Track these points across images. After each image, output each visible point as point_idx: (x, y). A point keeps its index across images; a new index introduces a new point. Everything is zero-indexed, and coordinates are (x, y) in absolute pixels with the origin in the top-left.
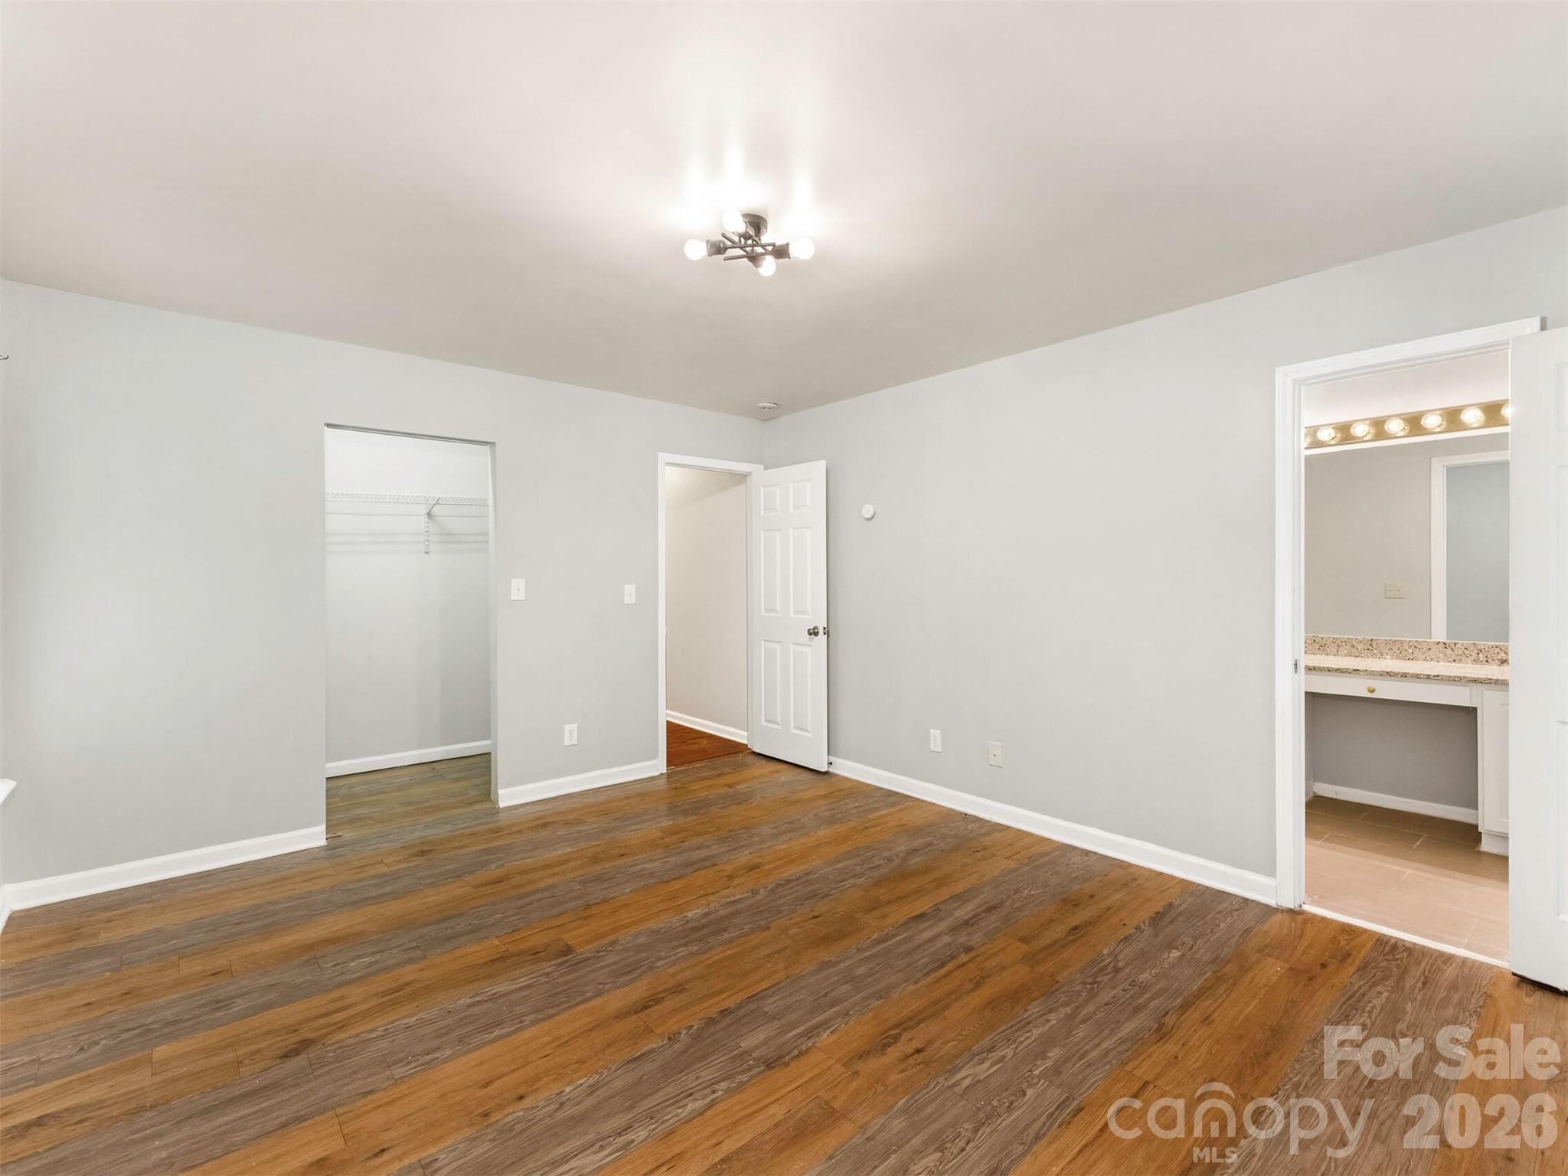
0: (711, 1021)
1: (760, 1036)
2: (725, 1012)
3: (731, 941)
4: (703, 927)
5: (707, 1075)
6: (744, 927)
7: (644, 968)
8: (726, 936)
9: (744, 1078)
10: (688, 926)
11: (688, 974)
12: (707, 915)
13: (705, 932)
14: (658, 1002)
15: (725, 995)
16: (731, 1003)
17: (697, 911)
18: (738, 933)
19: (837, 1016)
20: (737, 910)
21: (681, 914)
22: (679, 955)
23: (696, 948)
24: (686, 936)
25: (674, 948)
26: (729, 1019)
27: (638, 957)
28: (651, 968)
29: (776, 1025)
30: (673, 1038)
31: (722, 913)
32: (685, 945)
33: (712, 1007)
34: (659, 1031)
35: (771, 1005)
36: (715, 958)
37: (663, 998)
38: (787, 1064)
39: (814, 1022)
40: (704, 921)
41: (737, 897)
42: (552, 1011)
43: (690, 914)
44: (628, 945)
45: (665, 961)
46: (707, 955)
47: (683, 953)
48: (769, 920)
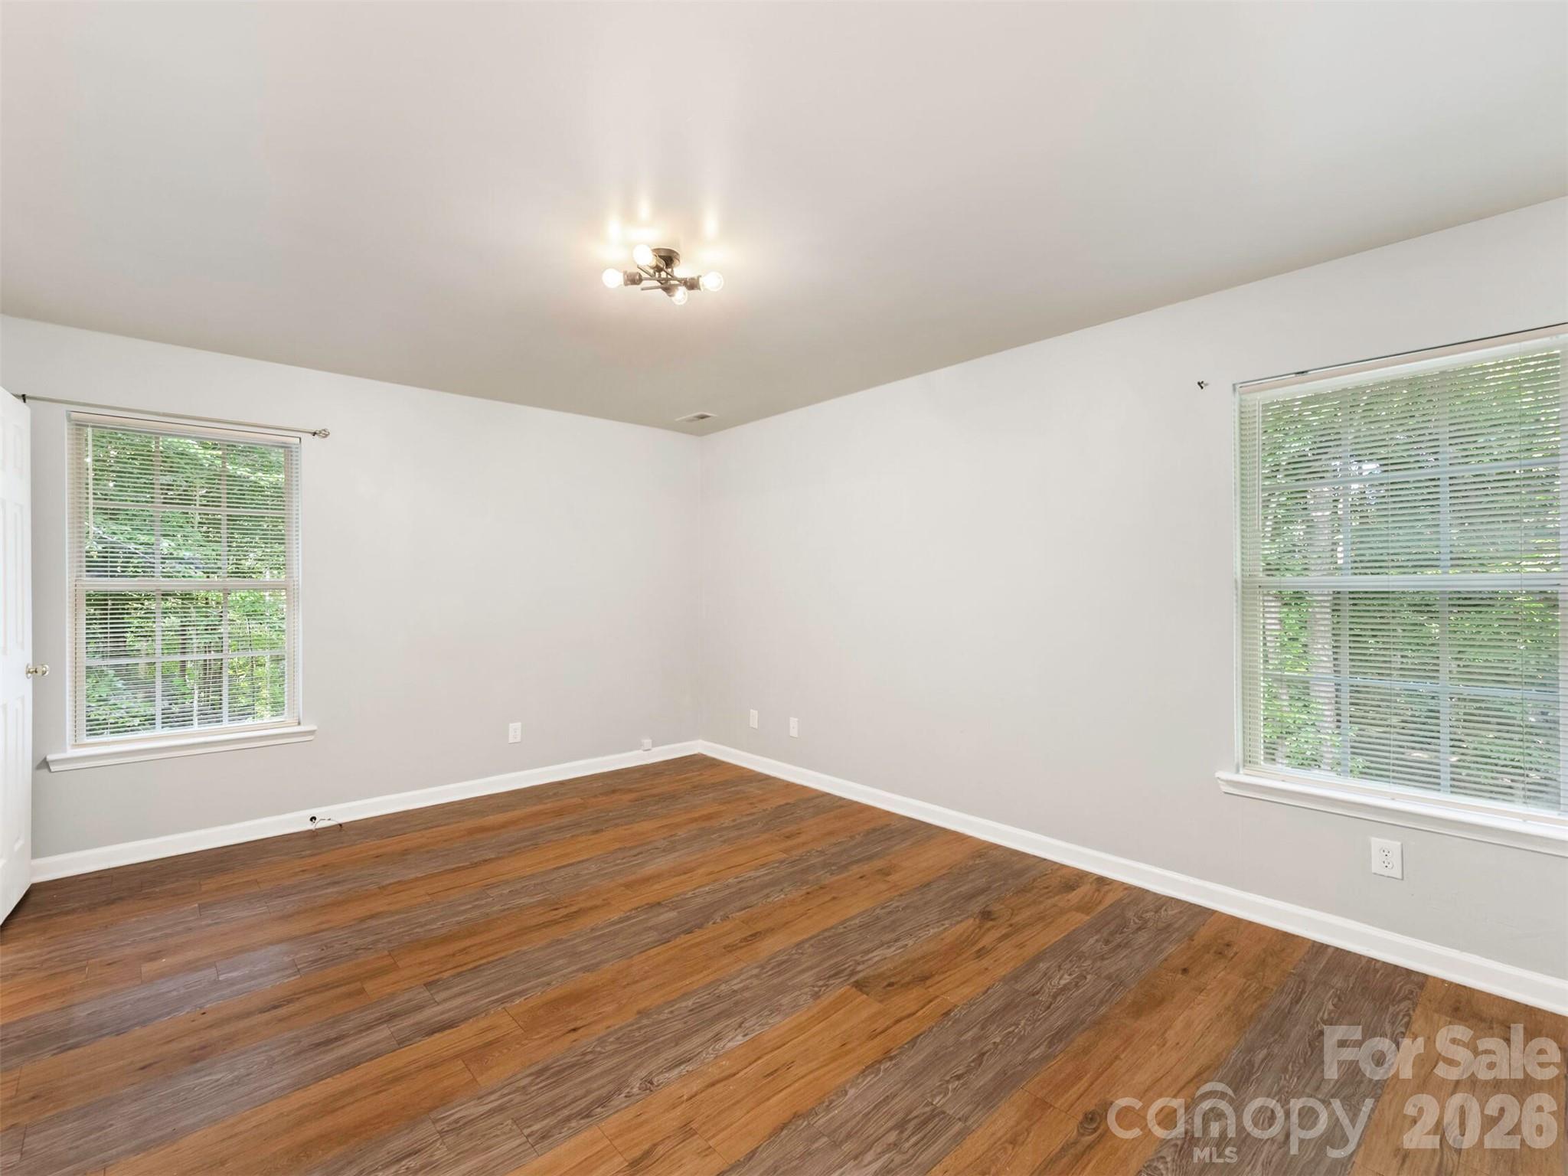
0: (700, 926)
1: (663, 918)
2: (689, 932)
3: (685, 996)
4: (718, 1017)
5: (699, 900)
6: (670, 1016)
7: (769, 967)
8: (690, 1003)
9: (676, 899)
10: (738, 1019)
11: (725, 961)
12: (717, 1038)
13: (716, 1009)
14: (745, 939)
15: (689, 943)
16: (684, 938)
17: (730, 1045)
18: (676, 1007)
19: (602, 928)
20: (676, 1045)
21: (753, 1040)
22: (738, 980)
23: (723, 987)
24: (736, 1004)
25: (746, 988)
26: (687, 927)
27: (780, 979)
28: (762, 967)
29: (650, 924)
30: (725, 918)
31: (697, 1040)
32: (735, 992)
33: (698, 936)
34: (737, 921)
35: (652, 936)
36: (701, 975)
37: (741, 942)
38: (647, 904)
39: (621, 925)
40: (718, 1027)
41: (676, 1072)
42: (827, 934)
43: (740, 1039)
44: (796, 993)
45: (750, 973)
46: (711, 978)
47: (735, 982)
48: (635, 1027)
